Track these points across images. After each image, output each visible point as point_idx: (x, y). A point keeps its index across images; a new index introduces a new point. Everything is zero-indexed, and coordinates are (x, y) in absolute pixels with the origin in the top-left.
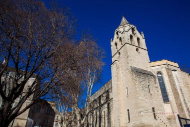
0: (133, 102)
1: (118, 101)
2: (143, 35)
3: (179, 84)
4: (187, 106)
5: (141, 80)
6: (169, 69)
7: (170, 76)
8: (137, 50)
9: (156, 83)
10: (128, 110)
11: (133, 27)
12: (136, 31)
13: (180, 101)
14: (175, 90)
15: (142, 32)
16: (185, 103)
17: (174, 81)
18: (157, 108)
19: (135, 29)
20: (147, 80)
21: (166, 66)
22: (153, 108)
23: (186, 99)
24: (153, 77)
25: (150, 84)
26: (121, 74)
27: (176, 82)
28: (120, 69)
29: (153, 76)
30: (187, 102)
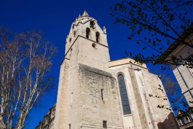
0: (76, 113)
1: (60, 112)
2: (105, 30)
3: (143, 87)
4: (151, 118)
5: (90, 81)
6: (132, 69)
7: (133, 77)
8: (93, 46)
9: (113, 87)
10: (70, 125)
11: (93, 19)
12: (96, 25)
13: (144, 111)
14: (137, 96)
15: (104, 27)
16: (150, 113)
17: (137, 84)
18: (111, 121)
19: (96, 22)
20: (100, 83)
21: (129, 65)
22: (105, 122)
23: (151, 108)
24: (110, 79)
25: (104, 88)
26: (70, 75)
27: (139, 85)
28: (70, 68)
29: (111, 77)
30: (152, 112)
